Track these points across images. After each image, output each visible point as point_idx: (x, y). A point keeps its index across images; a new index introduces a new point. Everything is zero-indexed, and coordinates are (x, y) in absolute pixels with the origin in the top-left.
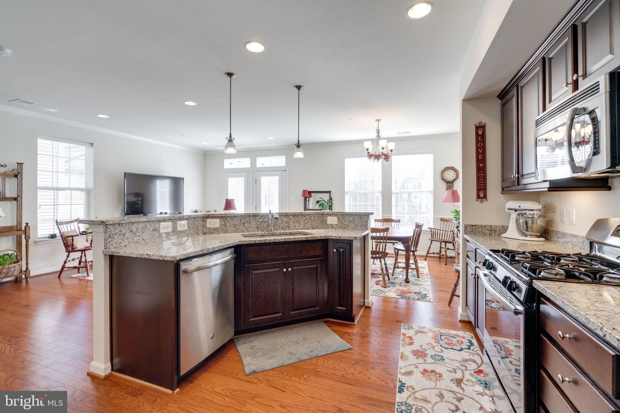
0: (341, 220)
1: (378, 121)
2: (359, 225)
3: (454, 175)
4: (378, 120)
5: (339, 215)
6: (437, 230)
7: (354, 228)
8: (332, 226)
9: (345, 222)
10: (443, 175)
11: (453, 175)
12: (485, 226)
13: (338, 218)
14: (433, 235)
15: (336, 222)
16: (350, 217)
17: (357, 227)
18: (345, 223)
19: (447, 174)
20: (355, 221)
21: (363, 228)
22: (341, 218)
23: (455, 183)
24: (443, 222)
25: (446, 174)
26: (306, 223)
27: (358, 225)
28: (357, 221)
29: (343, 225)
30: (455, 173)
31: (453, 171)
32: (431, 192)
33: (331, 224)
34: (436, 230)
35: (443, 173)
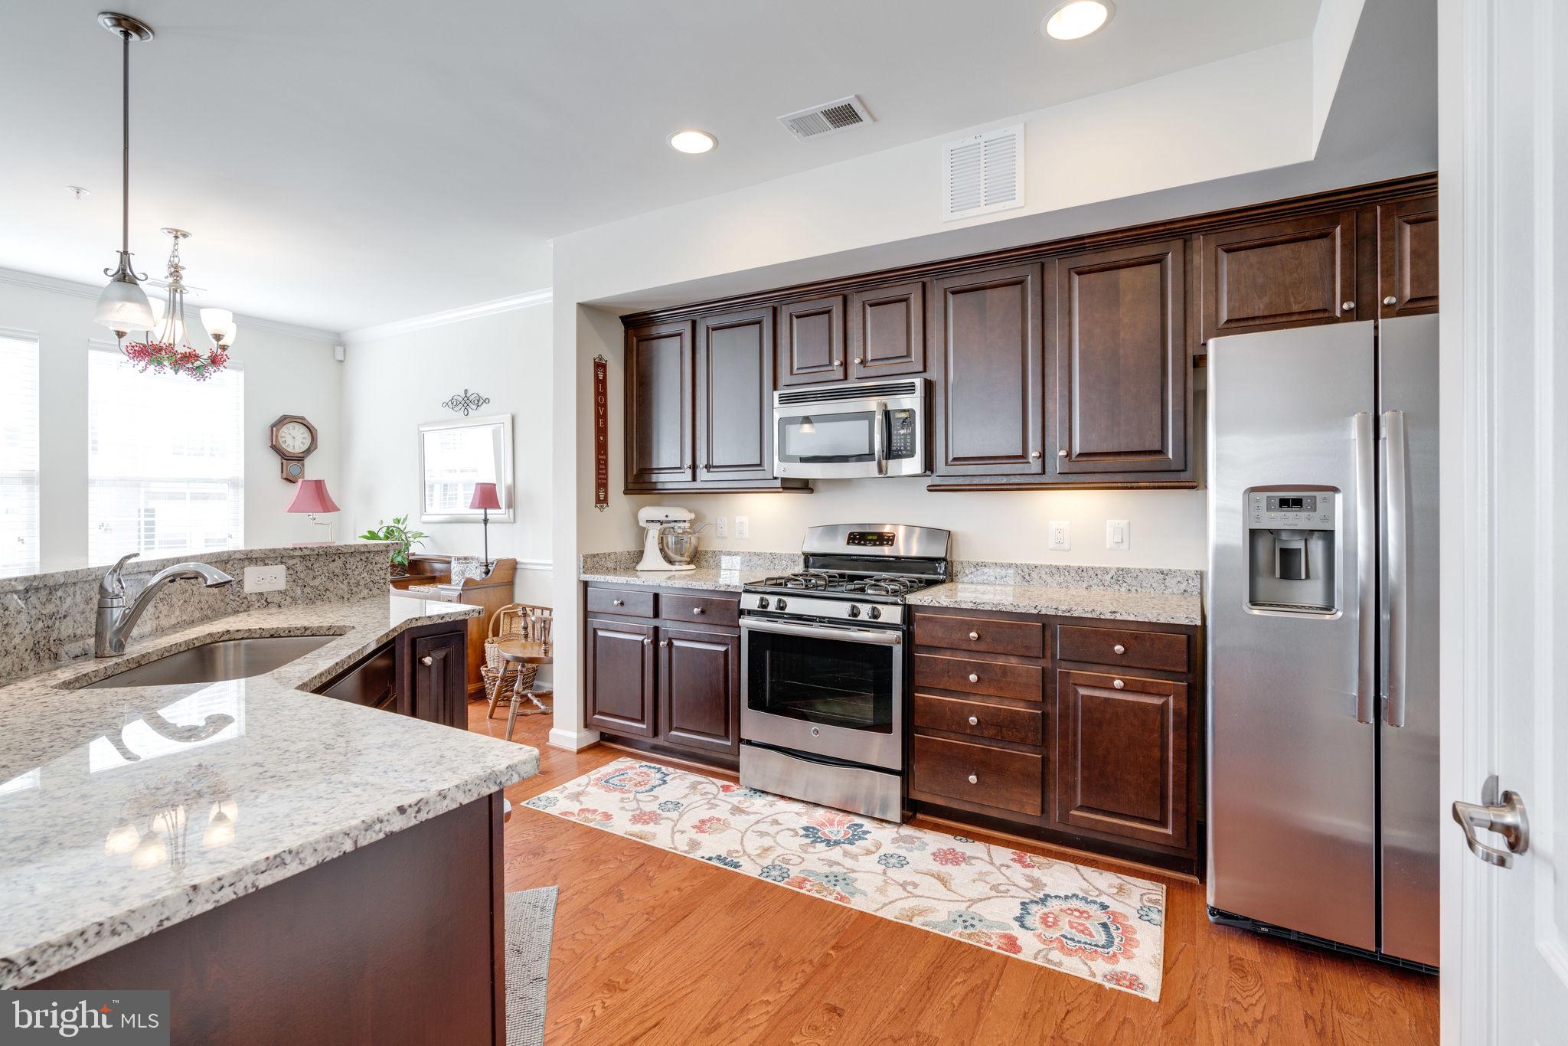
0: (302, 576)
1: (178, 235)
2: (362, 583)
3: (304, 441)
4: (177, 231)
5: (293, 557)
7: (346, 596)
8: (265, 601)
9: (314, 578)
10: (277, 436)
11: (303, 438)
12: (609, 555)
13: (288, 568)
15: (281, 585)
16: (334, 561)
17: (355, 589)
18: (317, 582)
19: (287, 436)
20: (349, 572)
21: (375, 591)
22: (300, 567)
23: (307, 461)
25: (283, 434)
26: (185, 601)
27: (358, 584)
28: (356, 573)
29: (307, 590)
30: (307, 435)
31: (303, 429)
32: (233, 483)
33: (261, 594)
35: (278, 431)
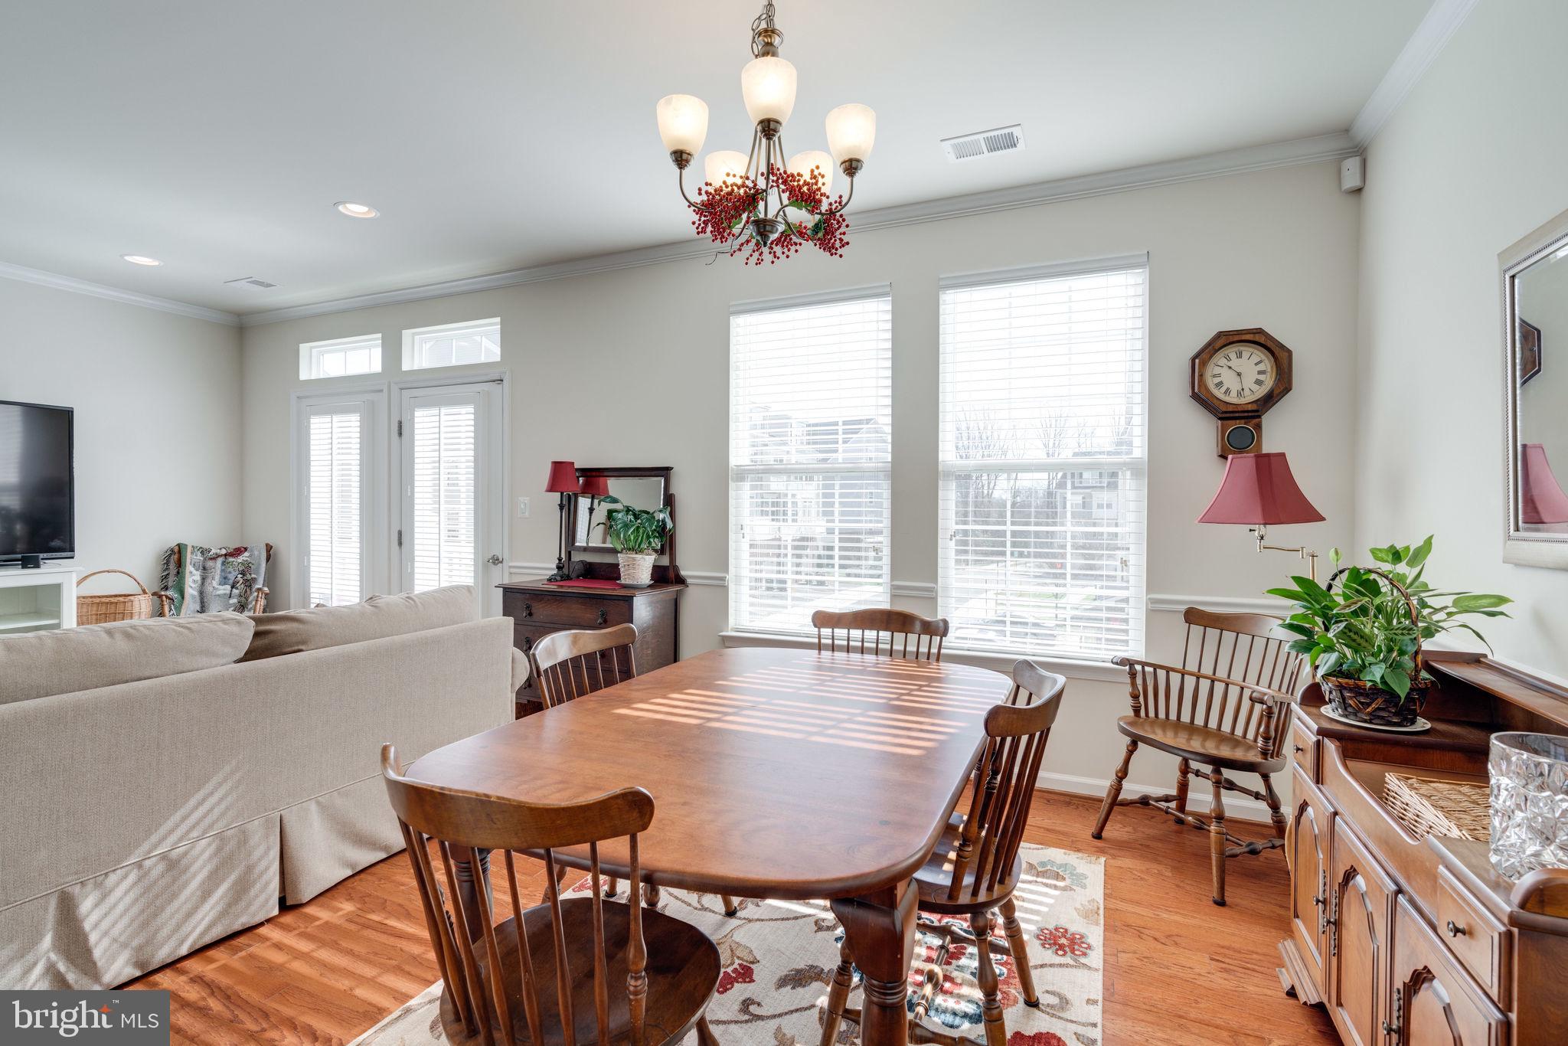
3: (1262, 377)
6: (1168, 670)
10: (1201, 376)
11: (1260, 373)
14: (1141, 699)
19: (1225, 372)
23: (1268, 420)
24: (1197, 630)
25: (1218, 370)
30: (1268, 365)
31: (1259, 354)
32: (1132, 467)
34: (1162, 674)
35: (1204, 364)
